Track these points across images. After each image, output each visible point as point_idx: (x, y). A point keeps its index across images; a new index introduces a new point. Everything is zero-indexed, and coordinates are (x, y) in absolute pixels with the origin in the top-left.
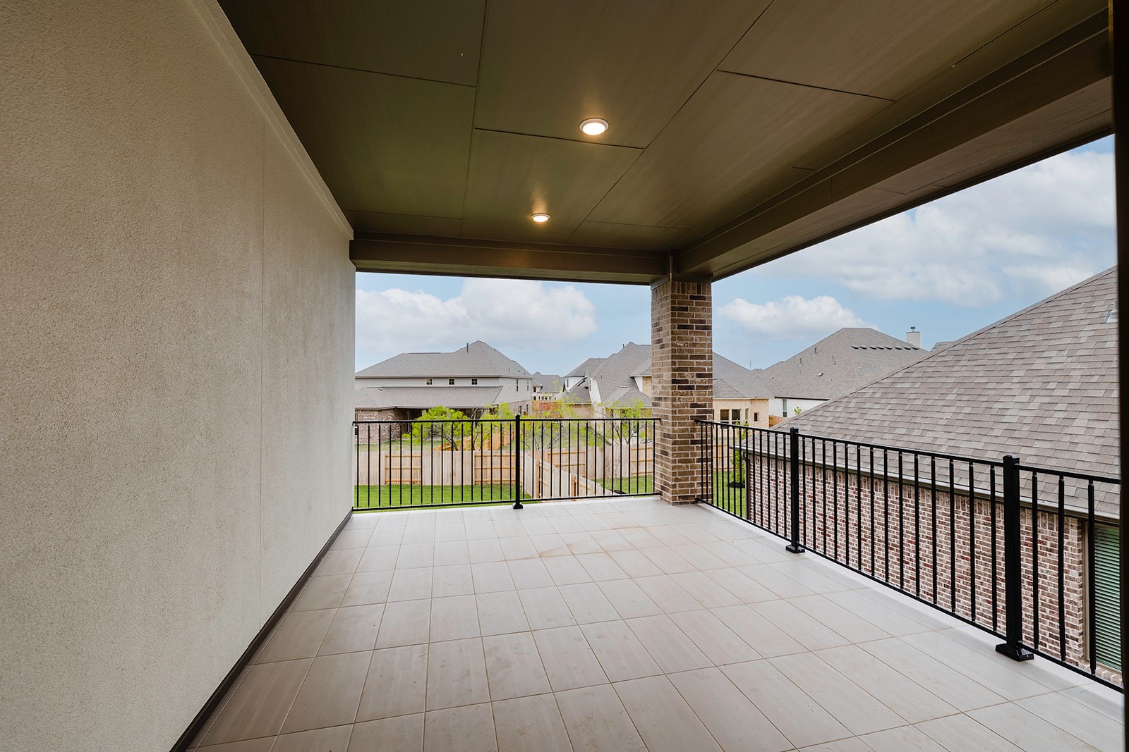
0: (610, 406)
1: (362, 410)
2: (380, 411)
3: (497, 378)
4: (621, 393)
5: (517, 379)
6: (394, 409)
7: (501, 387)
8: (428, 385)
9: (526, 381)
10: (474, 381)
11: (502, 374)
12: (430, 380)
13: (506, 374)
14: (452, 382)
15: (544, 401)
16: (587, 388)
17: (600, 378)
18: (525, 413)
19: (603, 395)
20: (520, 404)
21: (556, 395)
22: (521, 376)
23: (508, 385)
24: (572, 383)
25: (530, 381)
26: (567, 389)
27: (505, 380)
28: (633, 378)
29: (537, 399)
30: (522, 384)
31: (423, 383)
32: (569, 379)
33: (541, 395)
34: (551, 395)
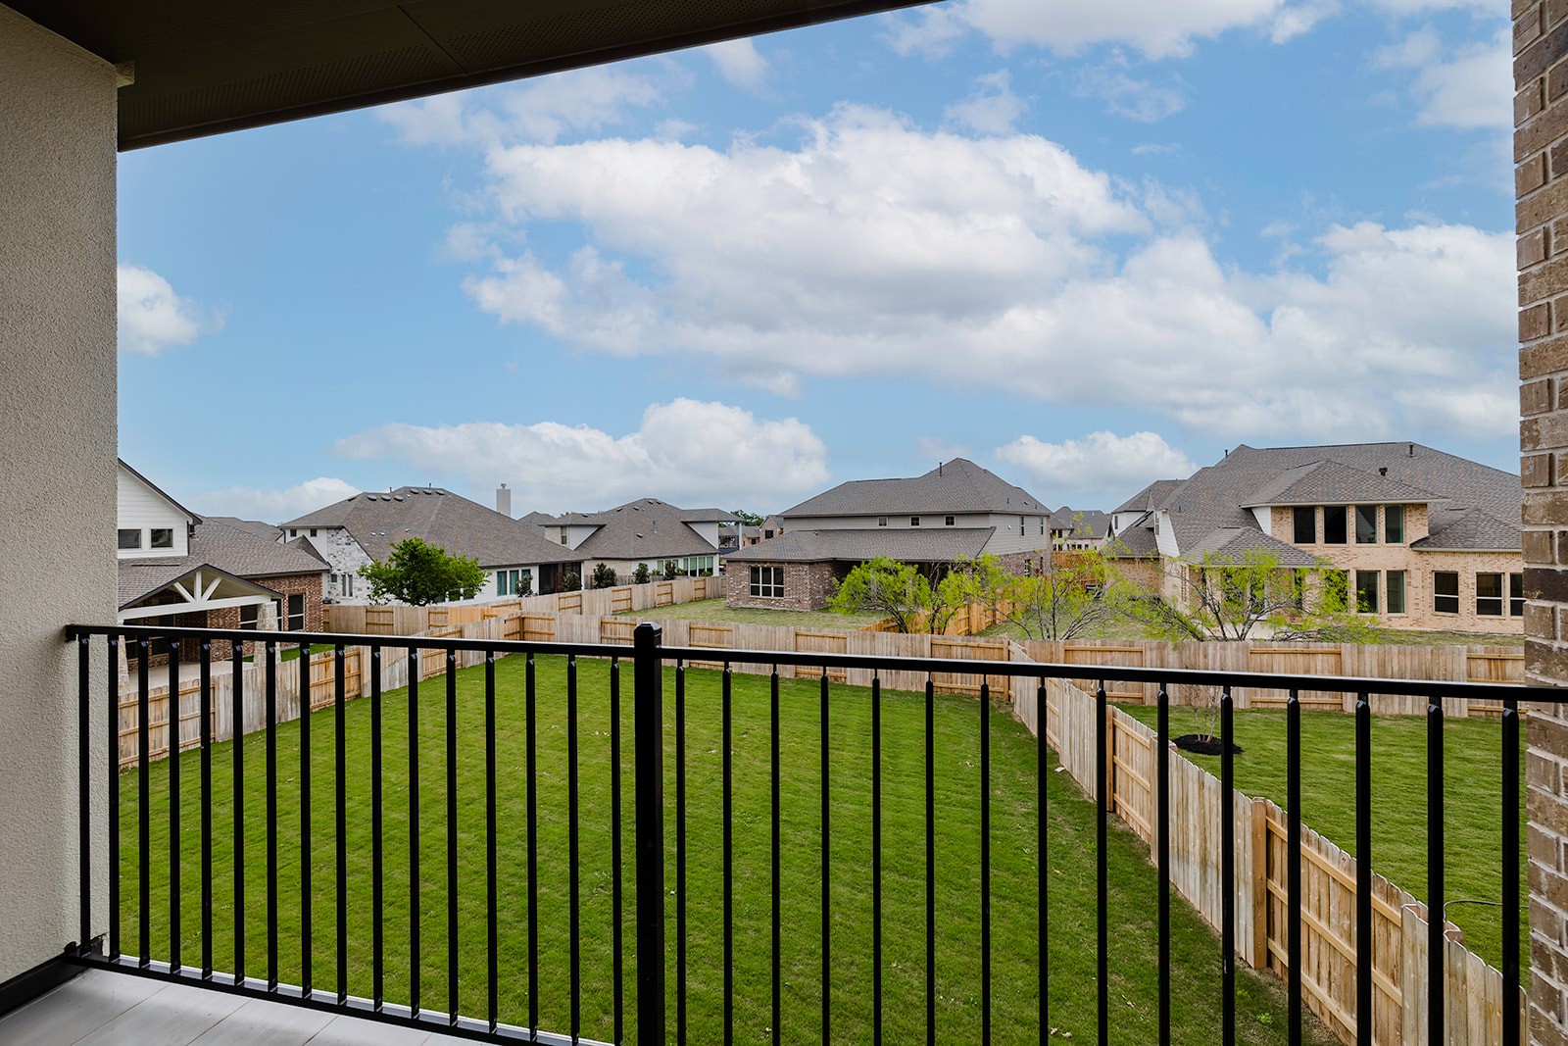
0: (1197, 563)
1: (789, 563)
2: (811, 563)
3: (986, 514)
4: (1223, 537)
5: (1022, 516)
6: (831, 561)
7: (993, 529)
8: (883, 527)
9: (1038, 519)
10: (950, 520)
11: (994, 508)
12: (883, 517)
13: (1000, 509)
14: (915, 521)
15: (1077, 551)
16: (1152, 529)
17: (1176, 512)
18: (1037, 571)
19: (1184, 545)
20: (1028, 557)
21: (1097, 543)
22: (1032, 510)
23: (1005, 529)
24: (1125, 522)
25: (1045, 519)
26: (1117, 532)
27: (998, 518)
28: (1249, 510)
29: (1065, 548)
30: (1032, 525)
31: (875, 525)
32: (1120, 516)
33: (1070, 542)
34: (1088, 542)
